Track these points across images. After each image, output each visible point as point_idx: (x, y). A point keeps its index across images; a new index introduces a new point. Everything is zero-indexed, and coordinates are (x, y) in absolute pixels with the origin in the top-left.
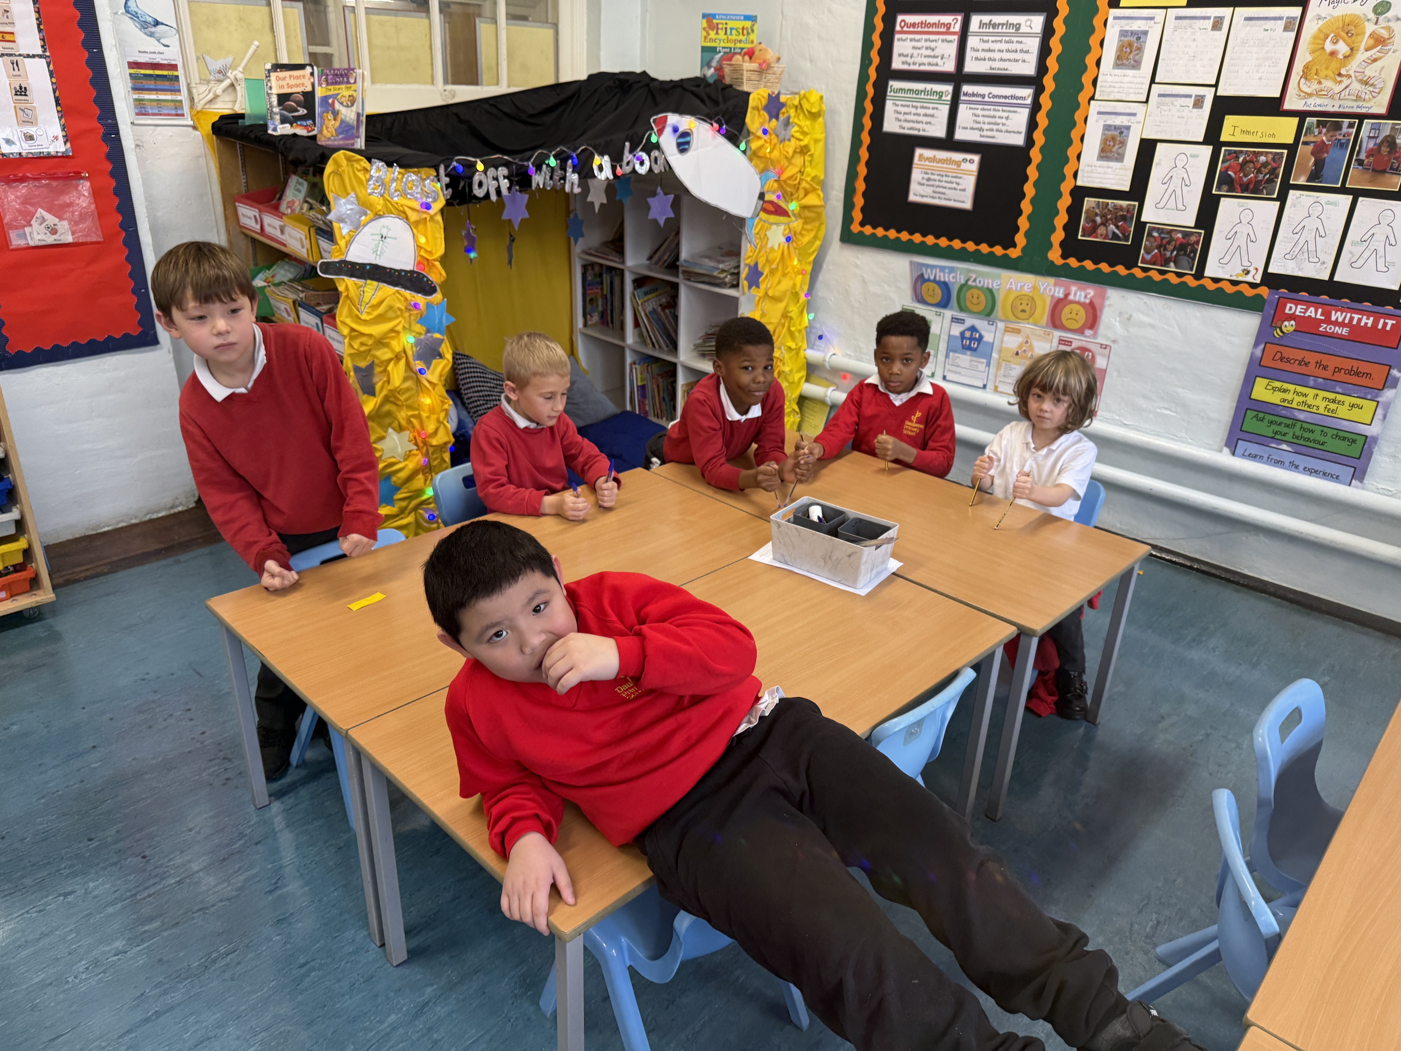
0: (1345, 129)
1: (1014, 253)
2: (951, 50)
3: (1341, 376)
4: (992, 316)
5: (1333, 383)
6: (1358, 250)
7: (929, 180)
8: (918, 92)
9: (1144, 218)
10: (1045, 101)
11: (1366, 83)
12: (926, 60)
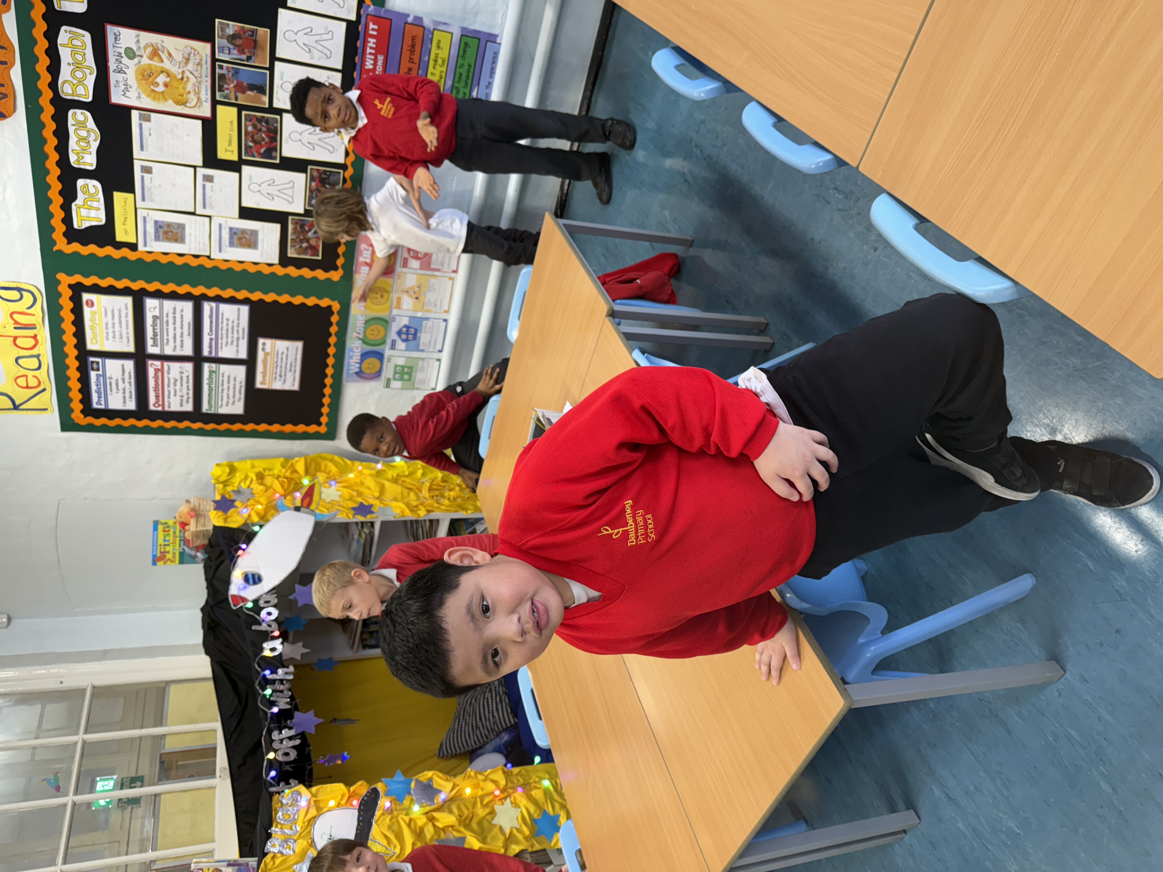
0: (224, 72)
1: (336, 306)
2: (175, 366)
3: (416, 58)
4: (387, 319)
5: (421, 63)
6: (316, 53)
7: (281, 376)
8: (210, 389)
9: (302, 211)
10: (213, 292)
11: (188, 60)
12: (185, 385)
